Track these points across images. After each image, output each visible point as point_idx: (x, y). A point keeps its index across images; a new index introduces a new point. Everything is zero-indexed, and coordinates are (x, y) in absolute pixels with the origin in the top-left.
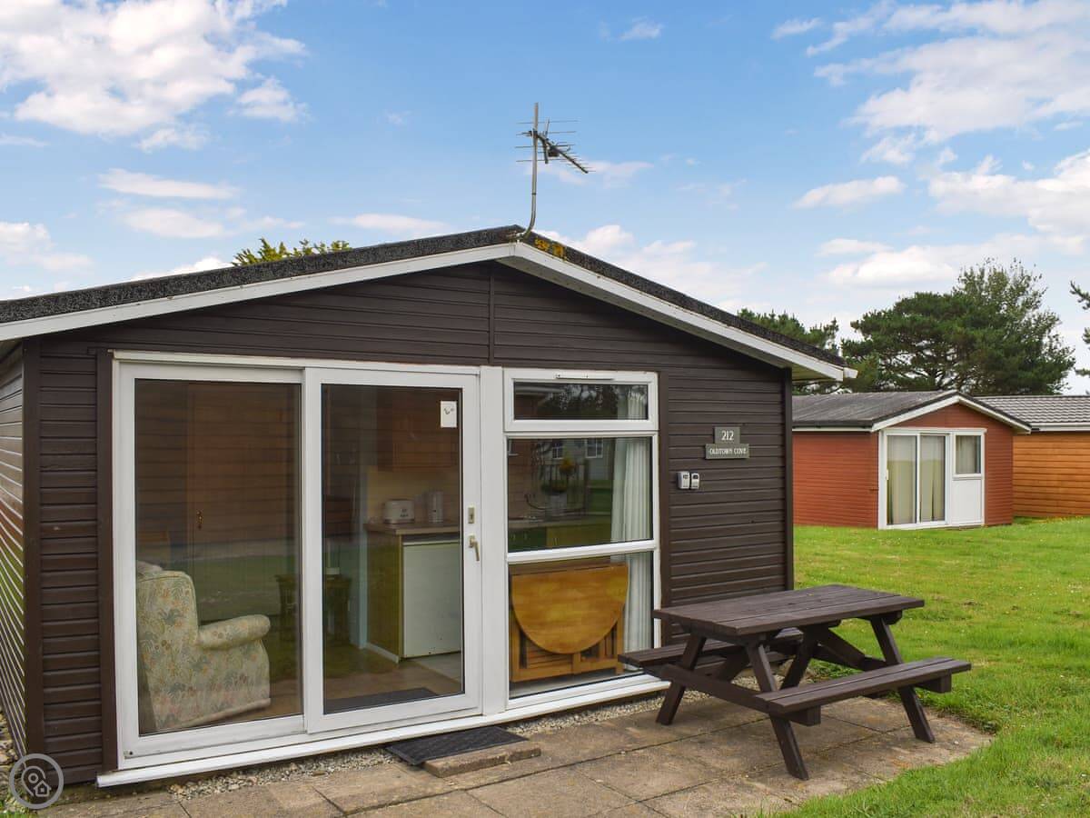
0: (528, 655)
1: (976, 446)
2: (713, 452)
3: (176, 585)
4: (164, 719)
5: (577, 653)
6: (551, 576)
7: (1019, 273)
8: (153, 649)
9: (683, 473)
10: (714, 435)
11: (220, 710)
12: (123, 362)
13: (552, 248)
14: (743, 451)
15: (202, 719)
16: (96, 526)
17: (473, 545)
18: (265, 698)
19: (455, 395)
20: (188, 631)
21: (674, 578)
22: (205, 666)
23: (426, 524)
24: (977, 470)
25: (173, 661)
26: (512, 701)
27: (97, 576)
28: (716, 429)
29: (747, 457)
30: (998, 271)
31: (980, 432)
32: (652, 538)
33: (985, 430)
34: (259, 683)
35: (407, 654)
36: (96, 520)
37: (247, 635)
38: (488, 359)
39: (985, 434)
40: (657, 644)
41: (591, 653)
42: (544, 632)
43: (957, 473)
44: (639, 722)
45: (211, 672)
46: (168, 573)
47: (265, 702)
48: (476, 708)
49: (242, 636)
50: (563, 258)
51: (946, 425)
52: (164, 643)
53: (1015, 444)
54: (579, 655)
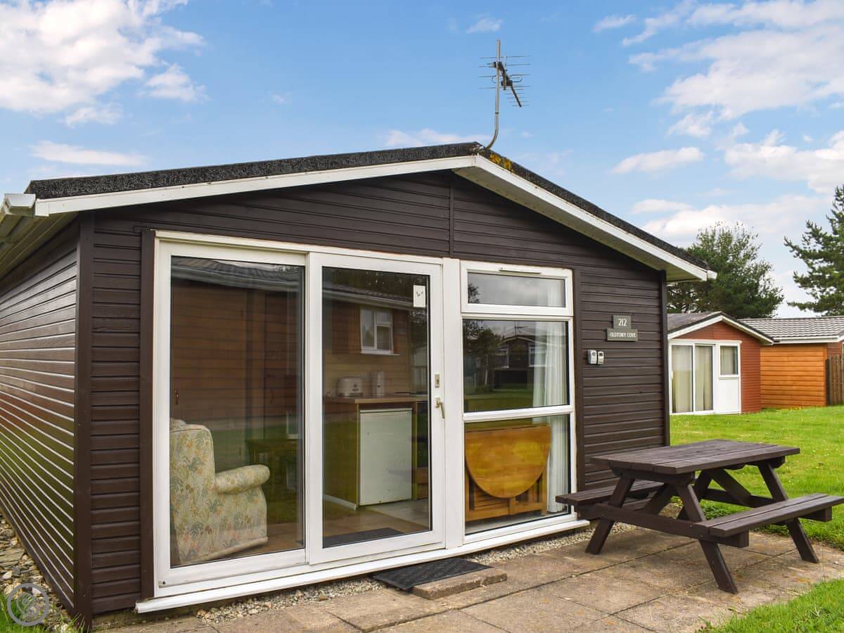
0: (475, 499)
1: (734, 355)
2: (613, 335)
3: (199, 436)
4: (186, 553)
5: (513, 498)
6: (495, 434)
7: (741, 233)
8: (179, 492)
9: (592, 351)
10: (612, 322)
11: (230, 546)
12: (163, 240)
13: (502, 162)
14: (633, 335)
15: (216, 554)
16: (138, 382)
17: (440, 405)
18: (263, 537)
19: (424, 280)
20: (207, 476)
21: (586, 436)
22: (219, 508)
23: (371, 396)
24: (735, 372)
25: (194, 502)
26: (468, 536)
27: (138, 425)
28: (615, 317)
29: (636, 340)
30: (725, 232)
31: (737, 343)
32: (568, 404)
33: (741, 342)
34: (259, 524)
35: (363, 502)
36: (139, 376)
37: (253, 482)
38: (449, 252)
39: (741, 345)
40: (574, 490)
41: (522, 498)
42: (489, 480)
43: (721, 374)
44: (573, 553)
45: (223, 514)
46: (192, 426)
47: (264, 540)
48: (440, 543)
49: (249, 483)
50: (510, 171)
51: (713, 338)
52: (188, 487)
53: (761, 353)
54: (515, 499)
